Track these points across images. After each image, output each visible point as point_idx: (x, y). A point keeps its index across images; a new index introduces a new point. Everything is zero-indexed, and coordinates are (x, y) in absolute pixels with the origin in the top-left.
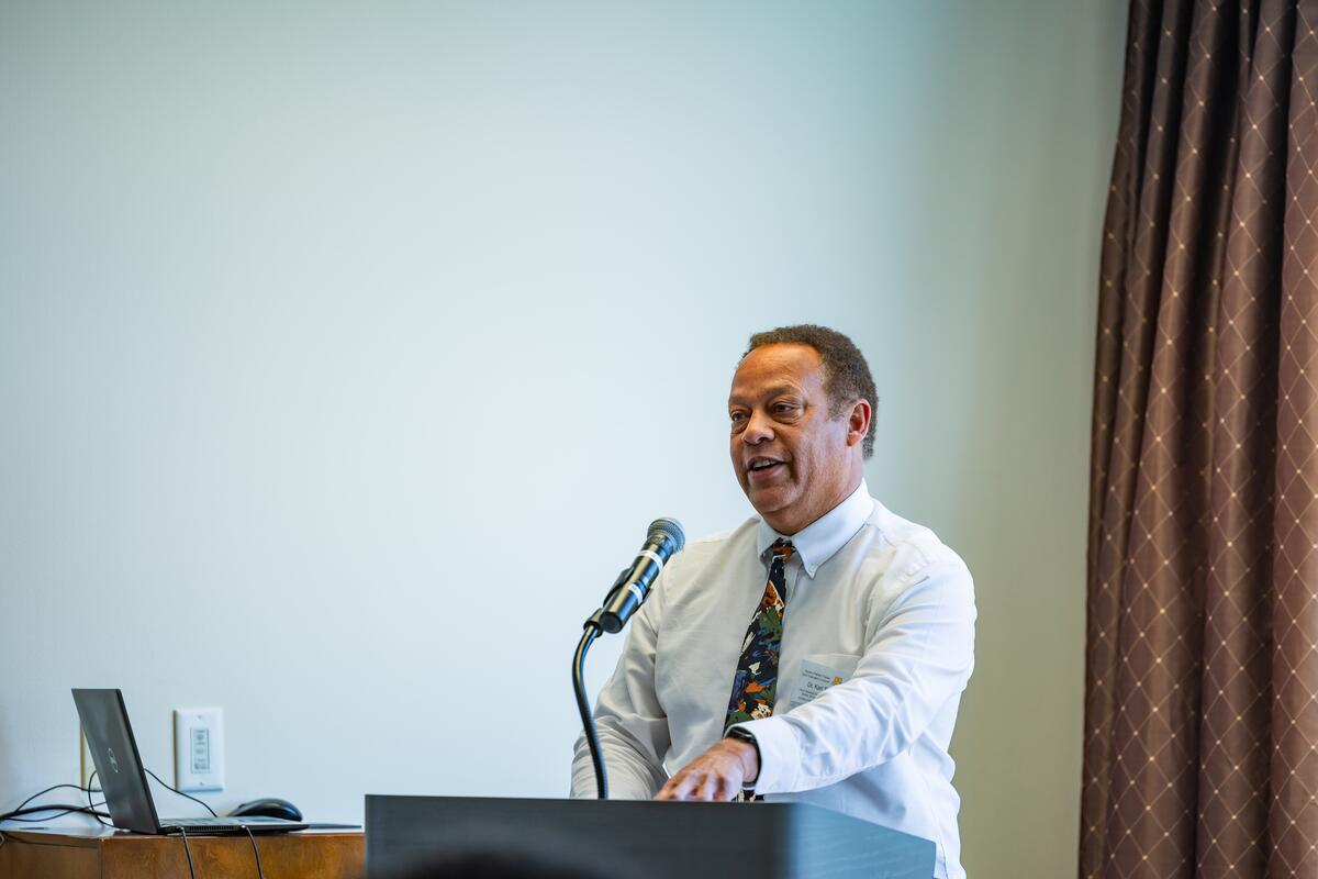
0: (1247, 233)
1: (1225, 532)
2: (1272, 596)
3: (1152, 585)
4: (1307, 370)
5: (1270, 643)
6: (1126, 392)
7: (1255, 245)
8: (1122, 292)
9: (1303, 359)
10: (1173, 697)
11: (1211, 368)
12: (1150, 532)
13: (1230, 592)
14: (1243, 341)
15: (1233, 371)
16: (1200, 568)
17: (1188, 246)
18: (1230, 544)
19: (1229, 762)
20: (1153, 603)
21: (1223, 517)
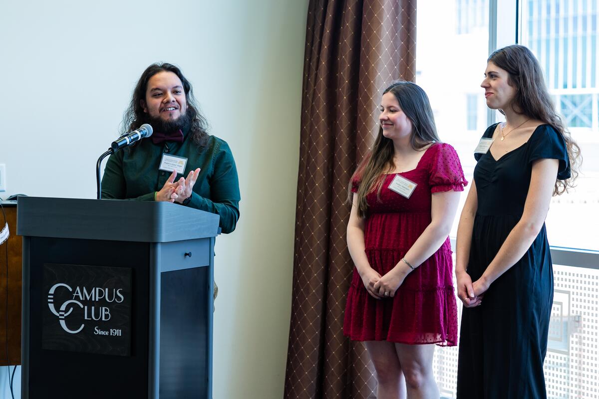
0: (351, 11)
1: (342, 110)
2: (357, 132)
3: (318, 128)
4: (369, 57)
5: (356, 147)
6: (313, 64)
7: (354, 14)
8: (313, 31)
9: (368, 53)
10: (324, 164)
11: (340, 56)
12: (318, 109)
13: (343, 130)
14: (349, 47)
15: (346, 57)
16: (334, 122)
17: (333, 16)
18: (344, 114)
19: (342, 186)
20: (319, 134)
21: (341, 105)
